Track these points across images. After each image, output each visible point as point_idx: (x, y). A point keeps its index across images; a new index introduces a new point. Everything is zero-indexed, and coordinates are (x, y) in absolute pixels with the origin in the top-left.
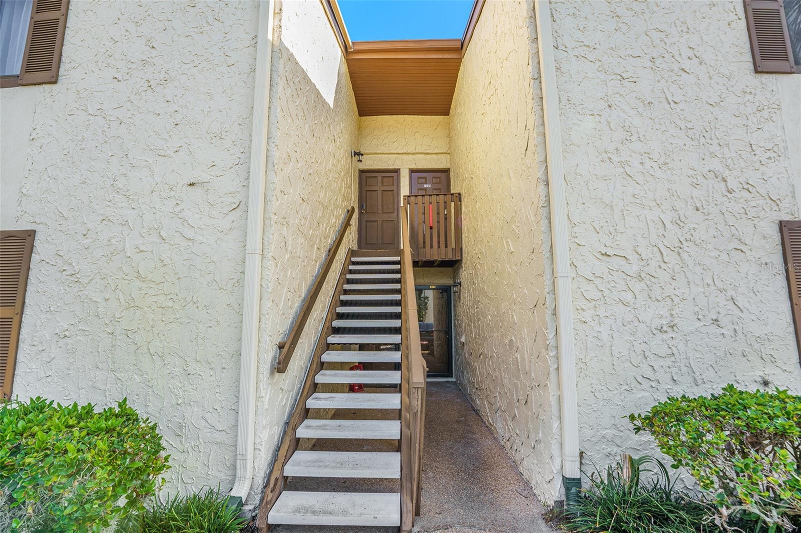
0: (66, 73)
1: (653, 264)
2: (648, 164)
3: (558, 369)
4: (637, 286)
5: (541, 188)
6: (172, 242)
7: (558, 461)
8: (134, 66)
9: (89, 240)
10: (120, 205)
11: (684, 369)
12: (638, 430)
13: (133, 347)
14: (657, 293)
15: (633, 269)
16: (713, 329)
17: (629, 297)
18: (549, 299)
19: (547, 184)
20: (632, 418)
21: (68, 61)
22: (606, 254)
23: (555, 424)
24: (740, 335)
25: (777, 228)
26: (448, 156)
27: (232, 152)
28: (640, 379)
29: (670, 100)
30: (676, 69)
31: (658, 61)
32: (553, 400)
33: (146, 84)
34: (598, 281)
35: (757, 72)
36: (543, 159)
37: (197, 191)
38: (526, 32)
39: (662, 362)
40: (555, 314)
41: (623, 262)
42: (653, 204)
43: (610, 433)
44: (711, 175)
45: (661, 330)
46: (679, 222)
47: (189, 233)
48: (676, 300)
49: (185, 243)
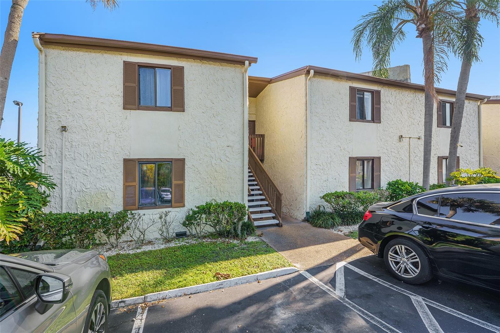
0: (186, 108)
1: (325, 166)
2: (326, 143)
3: (306, 190)
4: (322, 171)
5: (305, 149)
6: (224, 162)
7: (305, 209)
8: (208, 109)
9: (201, 161)
10: (209, 151)
11: (329, 189)
12: (321, 199)
13: (216, 190)
14: (325, 173)
15: (321, 168)
16: (335, 181)
17: (320, 174)
18: (305, 175)
19: (307, 148)
20: (320, 197)
21: (187, 105)
22: (317, 164)
23: (305, 202)
24: (339, 182)
25: (349, 158)
26: (255, 115)
27: (237, 137)
28: (321, 191)
29: (332, 127)
30: (334, 120)
31: (331, 117)
32: (305, 197)
33: (213, 115)
34: (315, 170)
35: (350, 121)
36: (306, 141)
37: (229, 148)
38: (304, 108)
39: (325, 188)
40: (306, 178)
41: (320, 166)
42: (326, 153)
43: (315, 203)
44: (338, 146)
45: (325, 181)
46: (331, 157)
47: (228, 159)
48: (329, 174)
49: (227, 162)
